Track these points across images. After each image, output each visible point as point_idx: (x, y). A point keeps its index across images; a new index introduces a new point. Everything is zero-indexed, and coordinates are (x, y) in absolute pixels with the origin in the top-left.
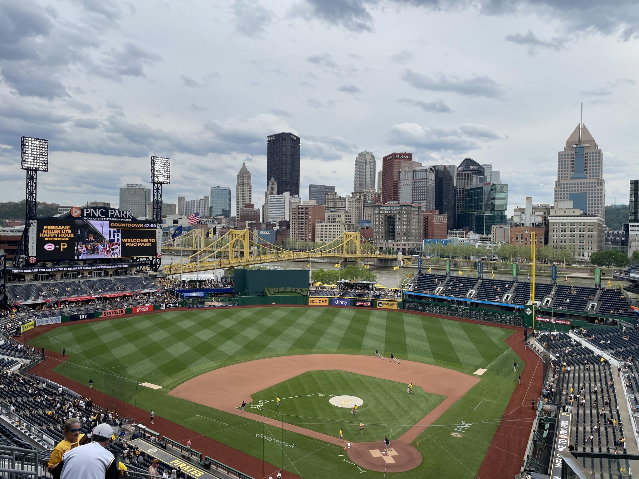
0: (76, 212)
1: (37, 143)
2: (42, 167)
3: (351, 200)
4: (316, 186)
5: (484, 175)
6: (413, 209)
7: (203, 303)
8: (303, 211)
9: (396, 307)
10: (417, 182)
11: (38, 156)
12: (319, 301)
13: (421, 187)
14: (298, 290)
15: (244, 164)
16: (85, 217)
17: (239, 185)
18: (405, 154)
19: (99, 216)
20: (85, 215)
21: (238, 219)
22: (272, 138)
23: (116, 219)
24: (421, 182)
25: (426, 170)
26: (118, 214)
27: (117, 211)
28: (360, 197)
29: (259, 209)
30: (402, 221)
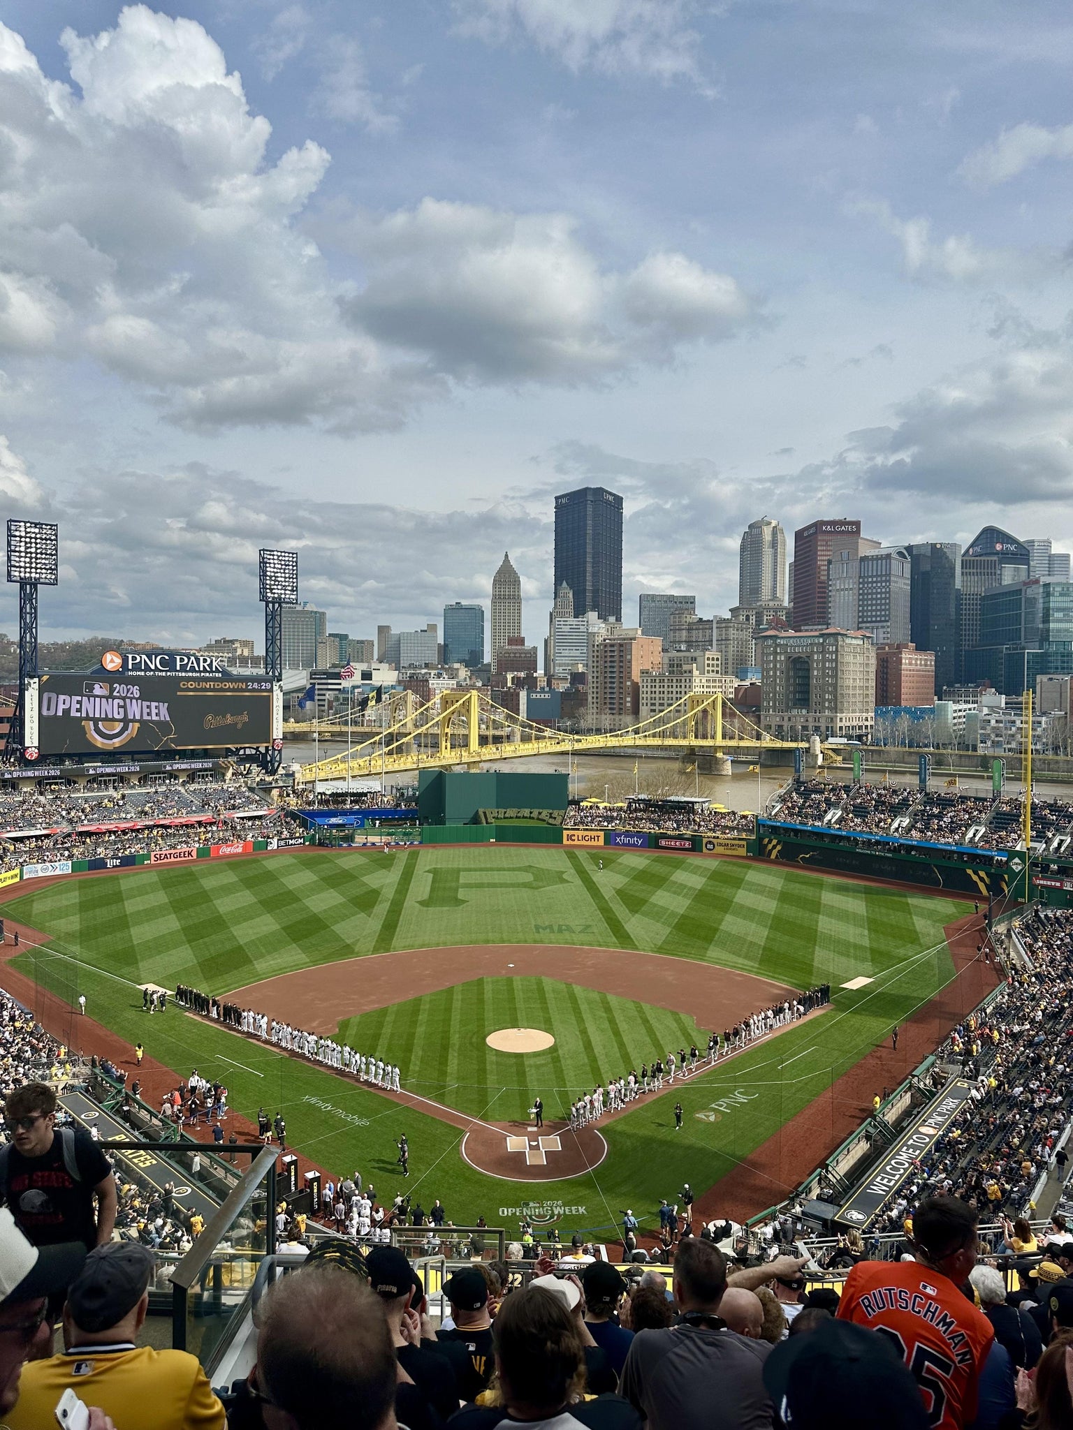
0: (112, 661)
1: (37, 530)
2: (45, 575)
3: (724, 625)
4: (653, 598)
5: (1028, 564)
6: (848, 641)
7: (349, 839)
8: (613, 651)
9: (743, 852)
10: (868, 583)
11: (39, 556)
12: (583, 838)
13: (877, 593)
14: (545, 813)
15: (506, 556)
16: (132, 670)
17: (497, 599)
18: (844, 523)
19: (157, 669)
20: (130, 667)
21: (493, 670)
22: (563, 501)
23: (190, 674)
24: (876, 582)
25: (888, 556)
26: (195, 665)
27: (192, 658)
28: (748, 616)
29: (535, 649)
30: (824, 668)
